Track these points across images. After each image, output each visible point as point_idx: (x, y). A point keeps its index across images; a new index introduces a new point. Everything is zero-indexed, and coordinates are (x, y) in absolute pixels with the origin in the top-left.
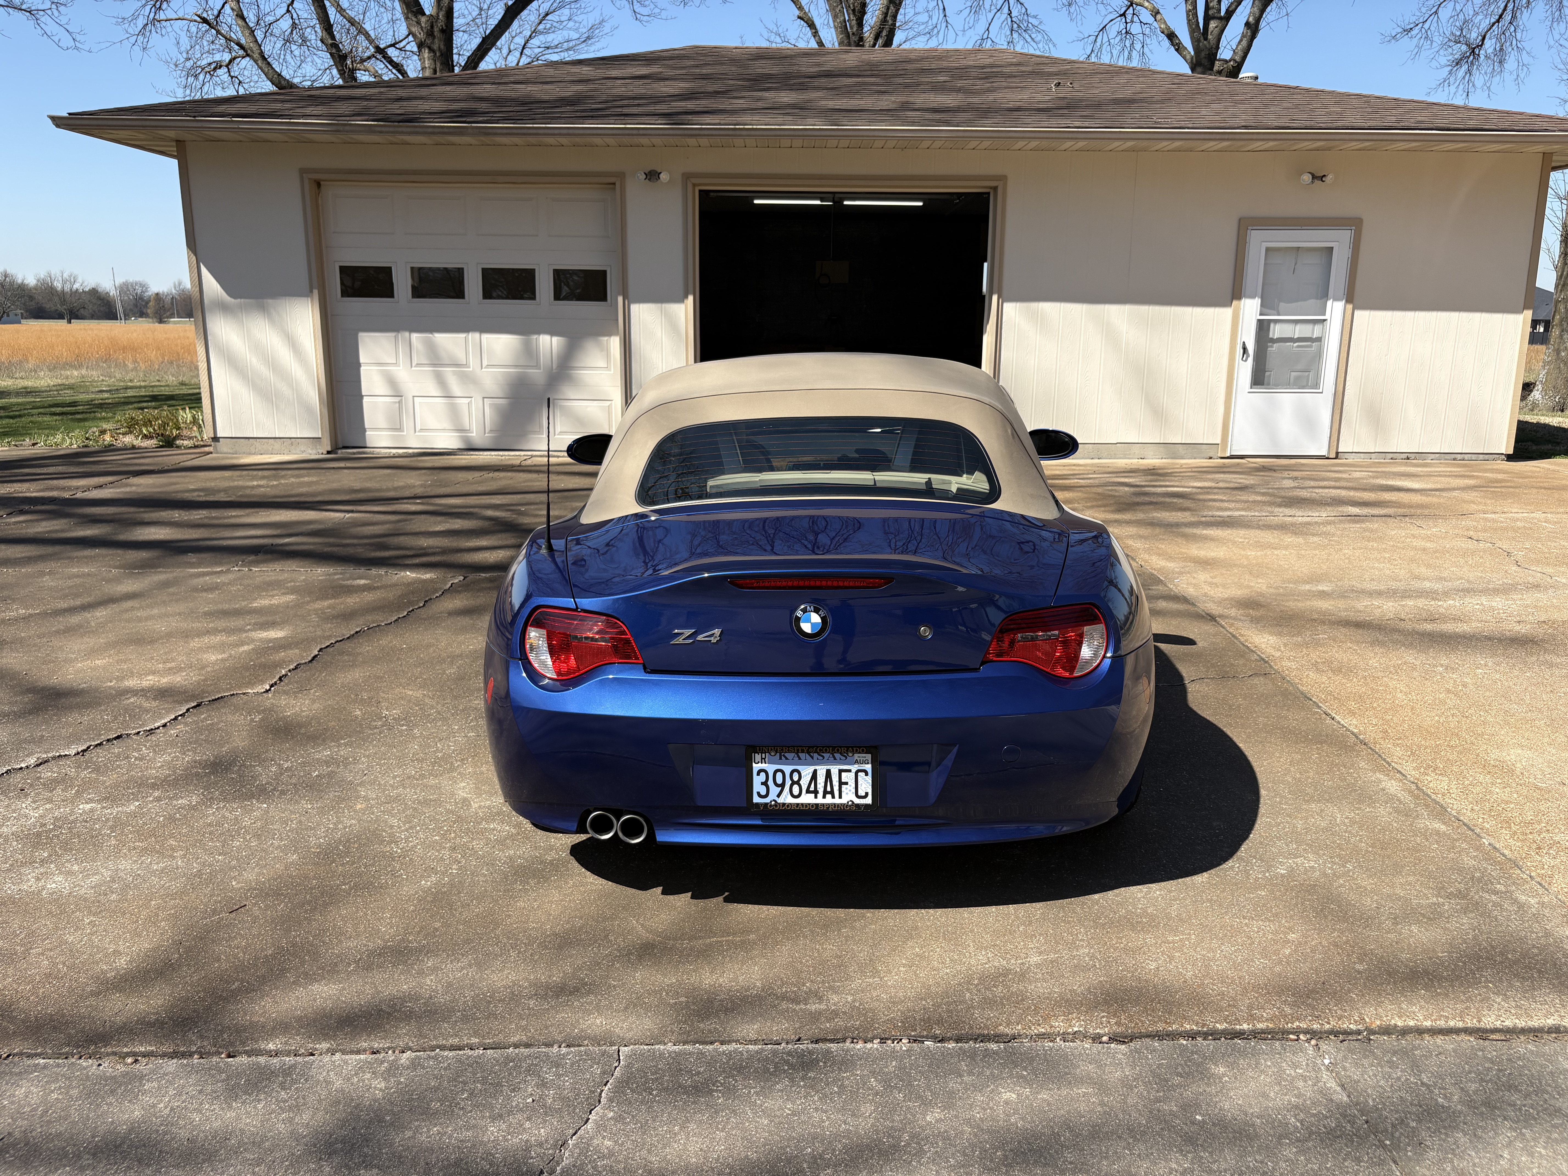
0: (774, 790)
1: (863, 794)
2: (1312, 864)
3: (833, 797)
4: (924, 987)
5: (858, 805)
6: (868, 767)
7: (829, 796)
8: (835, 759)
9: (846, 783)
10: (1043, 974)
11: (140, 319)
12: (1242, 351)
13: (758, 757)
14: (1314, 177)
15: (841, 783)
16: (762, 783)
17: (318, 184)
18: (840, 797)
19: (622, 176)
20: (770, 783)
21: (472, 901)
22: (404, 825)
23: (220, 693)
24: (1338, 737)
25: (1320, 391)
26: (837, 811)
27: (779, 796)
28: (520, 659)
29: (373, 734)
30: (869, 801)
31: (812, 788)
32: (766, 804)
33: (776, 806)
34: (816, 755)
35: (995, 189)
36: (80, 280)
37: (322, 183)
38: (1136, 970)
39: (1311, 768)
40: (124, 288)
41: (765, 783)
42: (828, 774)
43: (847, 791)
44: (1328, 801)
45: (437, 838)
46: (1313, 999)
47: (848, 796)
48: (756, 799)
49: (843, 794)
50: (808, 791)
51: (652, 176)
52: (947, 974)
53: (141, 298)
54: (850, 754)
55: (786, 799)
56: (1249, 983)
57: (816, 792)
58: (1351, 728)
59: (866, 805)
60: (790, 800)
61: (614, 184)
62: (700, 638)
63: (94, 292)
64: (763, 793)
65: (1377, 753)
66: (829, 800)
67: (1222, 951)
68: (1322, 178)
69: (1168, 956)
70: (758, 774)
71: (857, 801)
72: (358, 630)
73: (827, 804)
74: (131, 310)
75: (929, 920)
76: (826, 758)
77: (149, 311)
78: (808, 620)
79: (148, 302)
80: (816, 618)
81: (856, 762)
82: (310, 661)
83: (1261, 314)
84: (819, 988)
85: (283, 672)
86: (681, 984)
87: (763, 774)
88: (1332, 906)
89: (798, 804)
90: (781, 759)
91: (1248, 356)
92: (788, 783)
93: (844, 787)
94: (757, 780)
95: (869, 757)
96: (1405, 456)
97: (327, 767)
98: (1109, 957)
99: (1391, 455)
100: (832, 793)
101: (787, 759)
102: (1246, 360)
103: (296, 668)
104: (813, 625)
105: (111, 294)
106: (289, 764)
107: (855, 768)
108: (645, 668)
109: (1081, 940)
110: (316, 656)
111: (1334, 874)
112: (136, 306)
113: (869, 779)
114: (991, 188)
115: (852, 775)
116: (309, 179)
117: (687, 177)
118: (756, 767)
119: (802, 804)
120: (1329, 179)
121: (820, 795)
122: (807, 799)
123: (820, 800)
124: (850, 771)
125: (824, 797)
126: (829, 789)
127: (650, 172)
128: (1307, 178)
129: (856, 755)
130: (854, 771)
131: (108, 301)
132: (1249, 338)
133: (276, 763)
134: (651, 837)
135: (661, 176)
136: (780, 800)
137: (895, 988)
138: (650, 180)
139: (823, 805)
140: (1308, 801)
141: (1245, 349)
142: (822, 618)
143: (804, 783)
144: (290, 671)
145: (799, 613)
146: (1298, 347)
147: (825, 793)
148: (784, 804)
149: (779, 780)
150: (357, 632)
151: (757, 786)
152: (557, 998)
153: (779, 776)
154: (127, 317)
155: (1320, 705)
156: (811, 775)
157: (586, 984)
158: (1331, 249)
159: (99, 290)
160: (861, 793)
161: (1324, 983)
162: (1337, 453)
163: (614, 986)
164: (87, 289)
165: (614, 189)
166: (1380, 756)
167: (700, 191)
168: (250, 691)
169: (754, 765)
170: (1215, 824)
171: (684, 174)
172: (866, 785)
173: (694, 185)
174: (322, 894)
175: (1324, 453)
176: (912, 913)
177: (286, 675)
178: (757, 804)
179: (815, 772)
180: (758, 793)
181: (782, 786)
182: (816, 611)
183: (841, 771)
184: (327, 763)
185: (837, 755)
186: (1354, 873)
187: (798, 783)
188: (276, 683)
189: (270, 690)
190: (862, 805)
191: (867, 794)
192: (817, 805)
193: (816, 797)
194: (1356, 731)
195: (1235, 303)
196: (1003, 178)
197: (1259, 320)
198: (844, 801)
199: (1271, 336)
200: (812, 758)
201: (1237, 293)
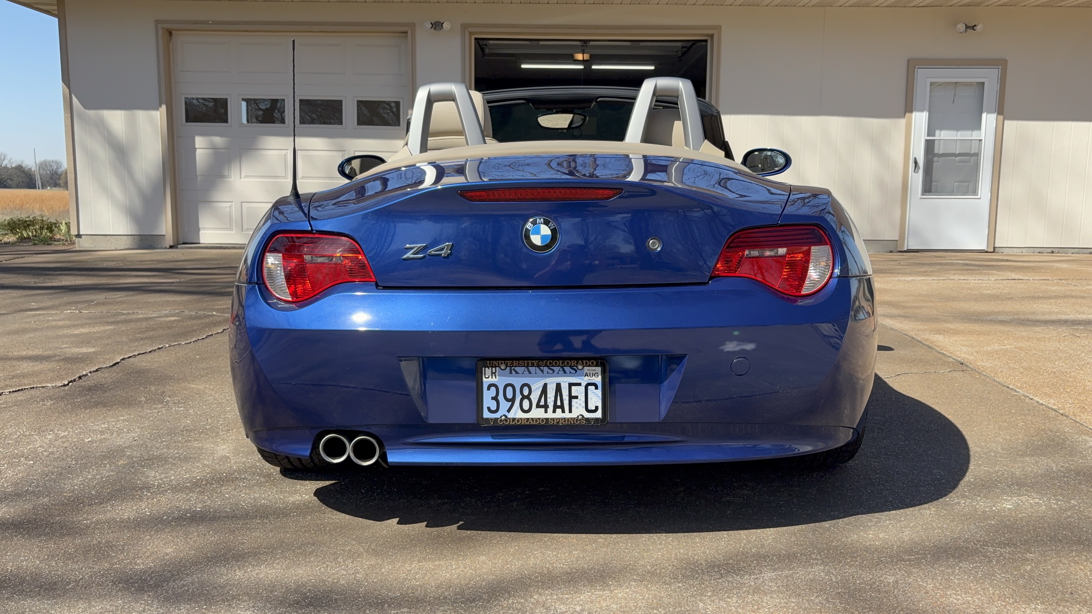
0: (504, 405)
1: (594, 408)
2: (1037, 500)
3: (563, 411)
4: (656, 599)
5: (588, 420)
6: (598, 380)
7: (559, 411)
8: (565, 372)
9: (576, 397)
10: (778, 587)
11: (54, 188)
12: (914, 165)
13: (488, 371)
14: (967, 27)
15: (571, 397)
16: (493, 398)
17: (170, 34)
18: (570, 411)
19: (412, 26)
20: (501, 397)
21: (209, 532)
22: (160, 475)
23: (21, 386)
24: (1040, 411)
25: (979, 197)
26: (568, 425)
27: (509, 411)
28: (257, 283)
29: (151, 413)
30: (599, 415)
31: (542, 403)
32: (496, 419)
33: (506, 421)
34: (546, 369)
35: (712, 36)
36: (8, 158)
37: (173, 32)
38: (874, 583)
39: (1020, 432)
40: (43, 165)
41: (495, 398)
42: (558, 387)
43: (577, 405)
44: (1041, 455)
45: (188, 484)
46: (1064, 606)
47: (578, 410)
48: (486, 415)
49: (573, 408)
50: (538, 406)
51: (437, 26)
52: (679, 587)
53: (56, 173)
54: (580, 367)
55: (516, 414)
56: (994, 594)
57: (546, 407)
58: (1050, 406)
59: (596, 420)
60: (520, 415)
61: (406, 33)
62: (432, 251)
63: (19, 168)
64: (494, 408)
65: (1079, 423)
66: (559, 414)
67: (961, 568)
68: (973, 28)
69: (906, 572)
70: (489, 389)
71: (588, 415)
72: (160, 347)
73: (557, 419)
74: (48, 182)
75: (661, 544)
76: (556, 372)
77: (61, 182)
78: (537, 232)
79: (60, 176)
80: (546, 230)
81: (586, 375)
82: (112, 366)
83: (928, 136)
84: (547, 600)
85: (84, 373)
86: (404, 597)
87: (493, 389)
88: (1065, 532)
89: (528, 419)
90: (511, 373)
91: (919, 168)
92: (518, 397)
93: (574, 401)
94: (488, 395)
95: (599, 369)
96: (1050, 250)
97: (101, 435)
98: (845, 573)
99: (1039, 250)
100: (562, 407)
101: (517, 373)
102: (917, 172)
103: (97, 370)
104: (543, 237)
105: (33, 170)
106: (66, 433)
107: (584, 381)
108: (377, 286)
109: (815, 559)
110: (118, 363)
111: (1060, 508)
112: (52, 178)
113: (599, 392)
114: (708, 35)
115: (582, 388)
116: (162, 28)
117: (464, 27)
118: (486, 381)
119: (532, 419)
120: (978, 28)
121: (550, 409)
122: (537, 413)
123: (550, 415)
124: (579, 384)
125: (554, 411)
126: (559, 403)
127: (435, 23)
128: (961, 27)
129: (586, 369)
130: (584, 384)
131: (30, 174)
132: (919, 152)
133: (54, 433)
134: (383, 456)
135: (444, 25)
136: (511, 415)
137: (625, 599)
138: (435, 29)
139: (553, 419)
140: (1022, 455)
141: (916, 163)
142: (551, 230)
143: (535, 397)
144: (90, 372)
145: (529, 225)
146: (959, 162)
147: (555, 407)
148: (514, 419)
149: (510, 395)
150: (159, 348)
151: (488, 402)
152: (275, 610)
153: (509, 390)
154: (43, 187)
155: (1017, 390)
156: (541, 389)
157: (307, 598)
158: (983, 84)
159: (24, 166)
160: (591, 407)
161: (1072, 593)
162: (994, 248)
163: (336, 599)
164: (14, 166)
165: (407, 37)
166: (1082, 424)
167: (476, 39)
168: (49, 385)
169: (484, 379)
170: (935, 471)
171: (462, 25)
172: (596, 399)
173: (471, 33)
174: (62, 528)
175: (984, 247)
176: (644, 538)
177: (86, 375)
178: (487, 419)
179: (545, 385)
180: (489, 408)
181: (513, 400)
182: (546, 223)
183: (571, 385)
184: (102, 433)
185: (567, 369)
186: (1079, 507)
187: (528, 397)
188: (75, 380)
189: (68, 385)
190: (593, 419)
191: (597, 408)
192: (547, 419)
193: (546, 412)
194: (1055, 407)
195: (907, 115)
196: (719, 28)
197: (927, 141)
198: (574, 415)
199: (936, 151)
200: (542, 371)
201: (909, 108)
